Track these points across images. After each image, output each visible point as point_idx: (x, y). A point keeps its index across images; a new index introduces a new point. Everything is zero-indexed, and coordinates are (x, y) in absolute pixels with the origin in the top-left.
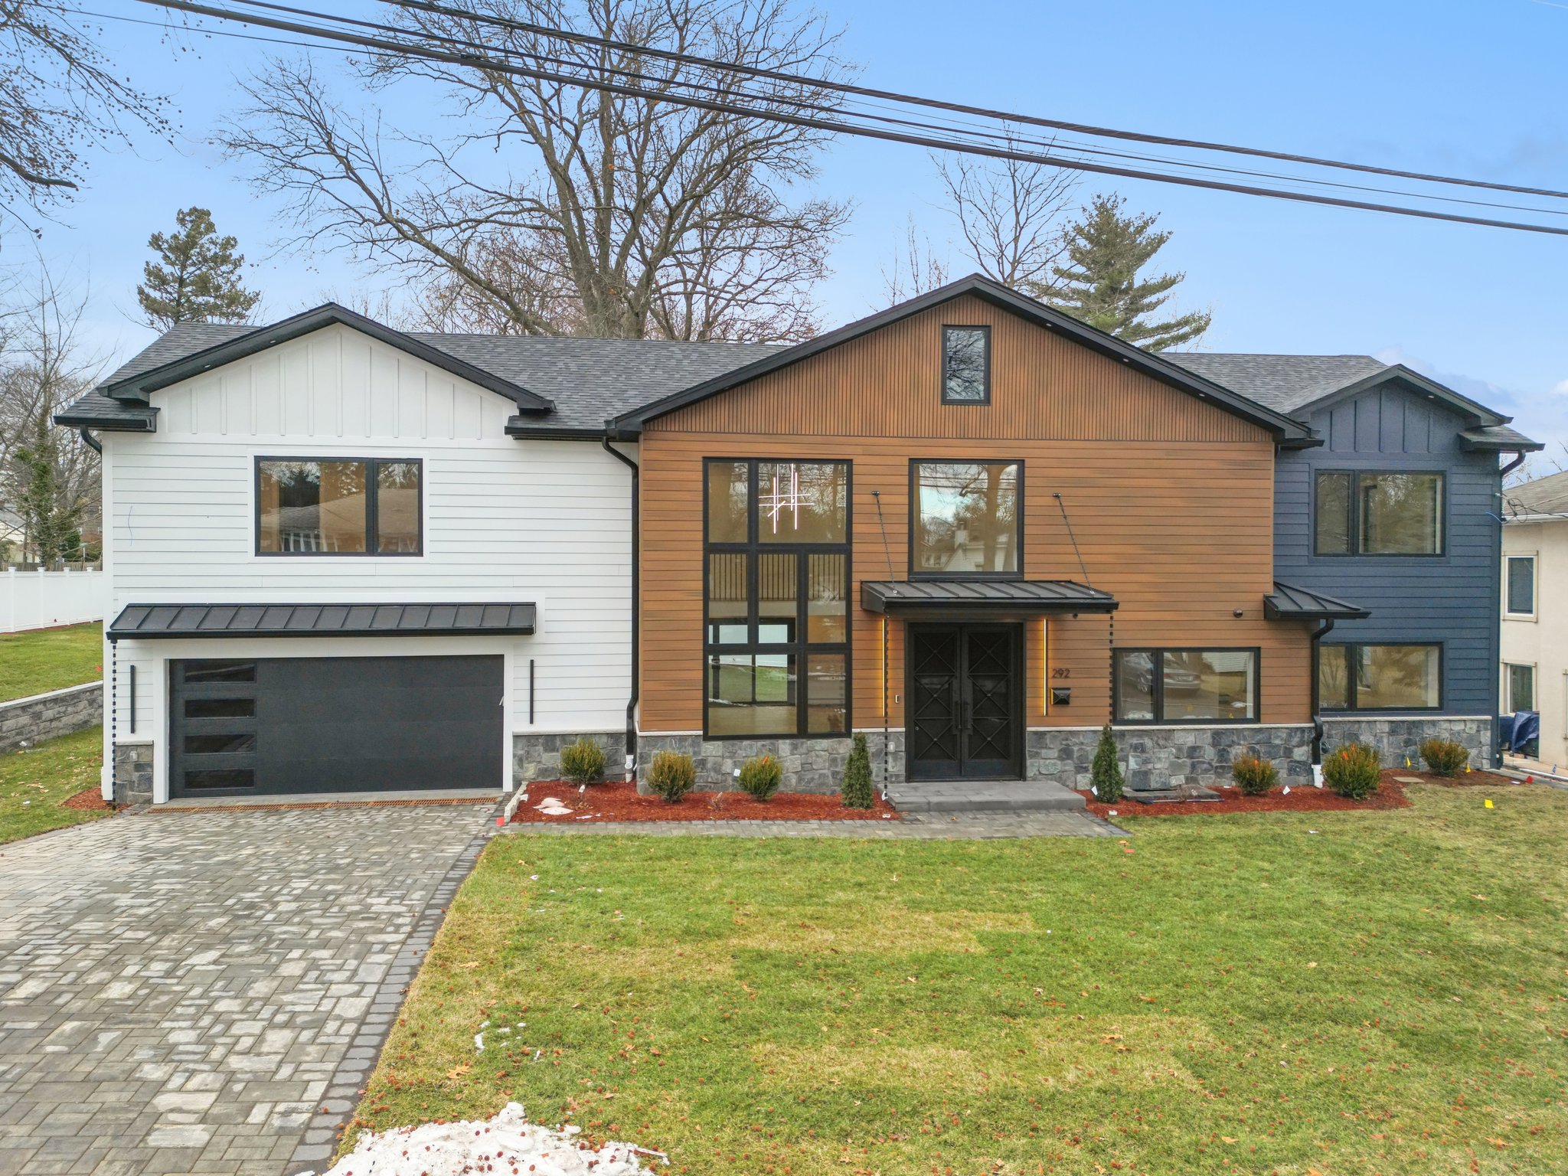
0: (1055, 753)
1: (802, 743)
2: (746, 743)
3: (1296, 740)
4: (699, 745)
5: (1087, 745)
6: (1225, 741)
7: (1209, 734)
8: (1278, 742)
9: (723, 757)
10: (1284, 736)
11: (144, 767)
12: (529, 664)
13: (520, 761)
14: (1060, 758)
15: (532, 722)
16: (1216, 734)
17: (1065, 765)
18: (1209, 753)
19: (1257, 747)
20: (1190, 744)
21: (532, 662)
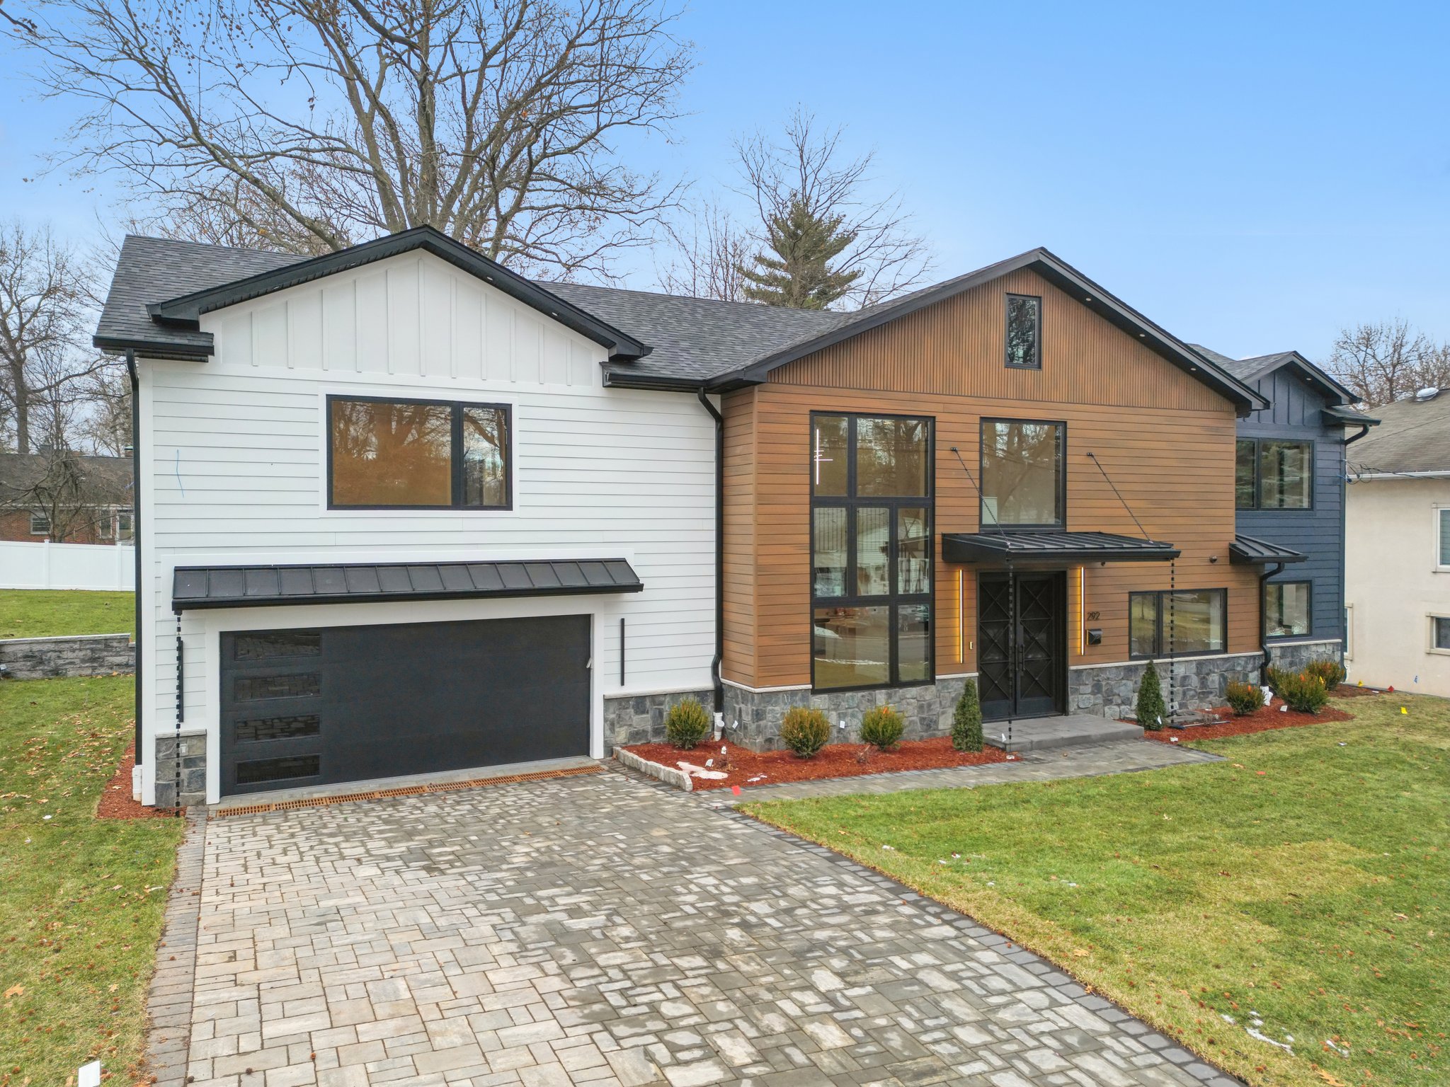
0: (1089, 689)
1: (895, 692)
2: (848, 694)
3: (1250, 667)
4: (808, 700)
5: (1111, 679)
6: (1205, 670)
7: (1194, 665)
8: (1239, 668)
9: (828, 710)
10: (1243, 663)
11: (197, 761)
12: (619, 624)
13: (611, 725)
14: (1093, 693)
15: (623, 684)
16: (1200, 664)
17: (1096, 699)
18: (1195, 681)
19: (1226, 674)
20: (1182, 675)
21: (623, 620)
